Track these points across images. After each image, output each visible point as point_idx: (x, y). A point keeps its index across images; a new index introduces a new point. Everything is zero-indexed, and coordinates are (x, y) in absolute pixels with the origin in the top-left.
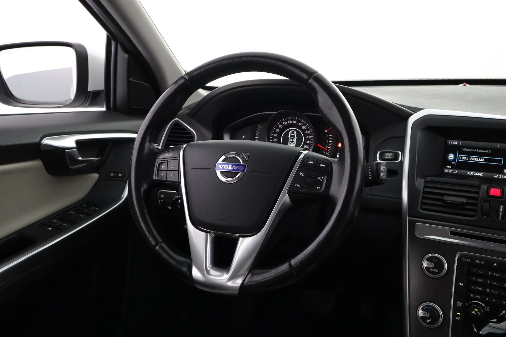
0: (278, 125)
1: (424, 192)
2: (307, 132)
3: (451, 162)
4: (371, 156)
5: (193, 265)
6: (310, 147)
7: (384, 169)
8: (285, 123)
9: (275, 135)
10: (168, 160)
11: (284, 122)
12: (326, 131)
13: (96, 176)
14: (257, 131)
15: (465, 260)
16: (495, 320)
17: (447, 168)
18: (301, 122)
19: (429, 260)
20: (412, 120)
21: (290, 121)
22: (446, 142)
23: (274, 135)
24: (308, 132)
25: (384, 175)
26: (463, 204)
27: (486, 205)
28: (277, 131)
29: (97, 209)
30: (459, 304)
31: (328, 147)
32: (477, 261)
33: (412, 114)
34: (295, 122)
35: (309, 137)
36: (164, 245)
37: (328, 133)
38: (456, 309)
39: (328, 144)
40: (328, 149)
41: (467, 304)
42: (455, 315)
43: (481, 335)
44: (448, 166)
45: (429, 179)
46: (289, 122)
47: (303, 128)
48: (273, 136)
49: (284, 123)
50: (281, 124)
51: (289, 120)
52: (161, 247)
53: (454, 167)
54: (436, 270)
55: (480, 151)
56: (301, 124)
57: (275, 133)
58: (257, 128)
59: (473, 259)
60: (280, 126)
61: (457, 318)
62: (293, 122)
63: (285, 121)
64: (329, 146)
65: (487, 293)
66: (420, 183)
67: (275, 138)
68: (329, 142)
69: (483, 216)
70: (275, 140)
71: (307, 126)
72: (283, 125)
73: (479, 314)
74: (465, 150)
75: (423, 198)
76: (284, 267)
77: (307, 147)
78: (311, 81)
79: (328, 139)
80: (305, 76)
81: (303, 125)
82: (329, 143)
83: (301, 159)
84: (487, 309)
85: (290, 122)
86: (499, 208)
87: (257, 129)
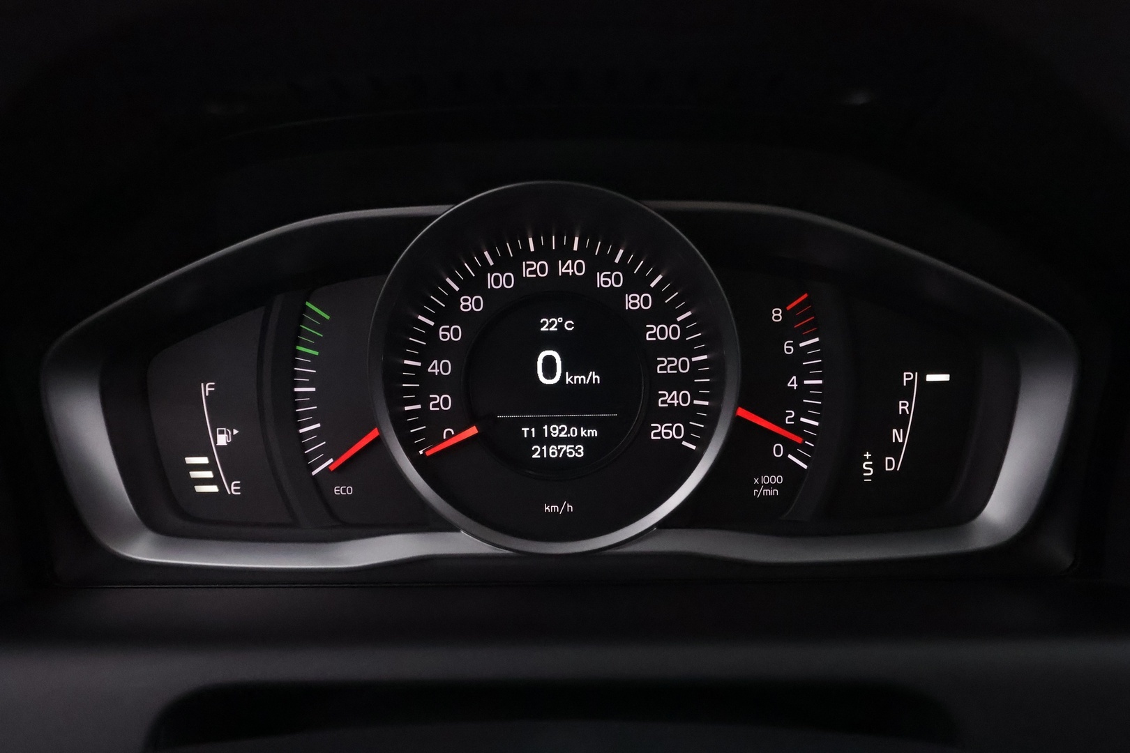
0: (453, 298)
2: (662, 332)
6: (689, 429)
8: (500, 281)
9: (435, 368)
11: (492, 270)
12: (777, 315)
14: (298, 342)
18: (614, 268)
21: (536, 266)
23: (426, 364)
24: (668, 332)
28: (450, 335)
31: (796, 419)
34: (568, 268)
35: (678, 362)
37: (789, 329)
39: (796, 400)
40: (798, 428)
46: (526, 273)
47: (628, 306)
48: (421, 373)
49: (490, 280)
50: (474, 285)
51: (525, 255)
56: (611, 282)
57: (434, 349)
58: (301, 320)
60: (468, 304)
62: (553, 268)
63: (501, 266)
64: (802, 411)
67: (438, 384)
68: (800, 382)
70: (439, 400)
71: (655, 292)
72: (489, 295)
77: (673, 433)
79: (796, 365)
81: (628, 288)
82: (804, 390)
85: (534, 269)
87: (299, 331)
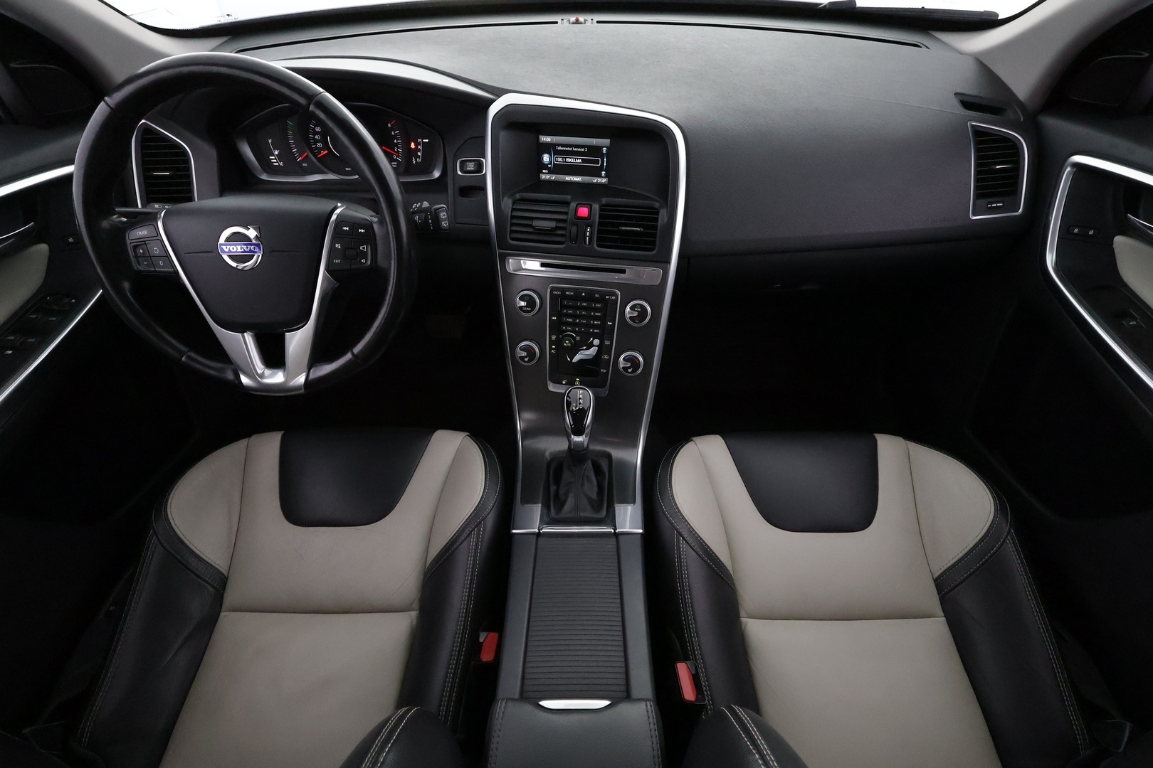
1: (513, 217)
3: (547, 165)
4: (450, 166)
5: (240, 372)
7: (444, 215)
9: (317, 137)
10: (144, 241)
12: (389, 125)
13: (43, 248)
14: (287, 130)
15: (556, 293)
16: (585, 348)
17: (544, 173)
19: (522, 298)
20: (493, 110)
22: (538, 139)
23: (314, 136)
25: (446, 224)
26: (553, 229)
27: (574, 229)
29: (73, 301)
30: (554, 337)
31: (397, 150)
32: (567, 293)
33: (493, 101)
36: (193, 355)
37: (392, 129)
38: (551, 343)
40: (398, 152)
41: (561, 336)
42: (551, 349)
43: (574, 363)
44: (544, 171)
45: (518, 196)
48: (314, 138)
52: (189, 357)
53: (550, 172)
54: (529, 309)
55: (576, 149)
58: (286, 125)
59: (563, 290)
61: (553, 351)
64: (398, 148)
65: (577, 323)
66: (507, 203)
67: (318, 141)
69: (571, 242)
70: (319, 144)
73: (569, 345)
74: (560, 148)
75: (512, 224)
76: (349, 356)
78: (312, 108)
79: (395, 137)
80: (302, 101)
83: (333, 221)
84: (578, 338)
86: (586, 231)
87: (286, 128)
